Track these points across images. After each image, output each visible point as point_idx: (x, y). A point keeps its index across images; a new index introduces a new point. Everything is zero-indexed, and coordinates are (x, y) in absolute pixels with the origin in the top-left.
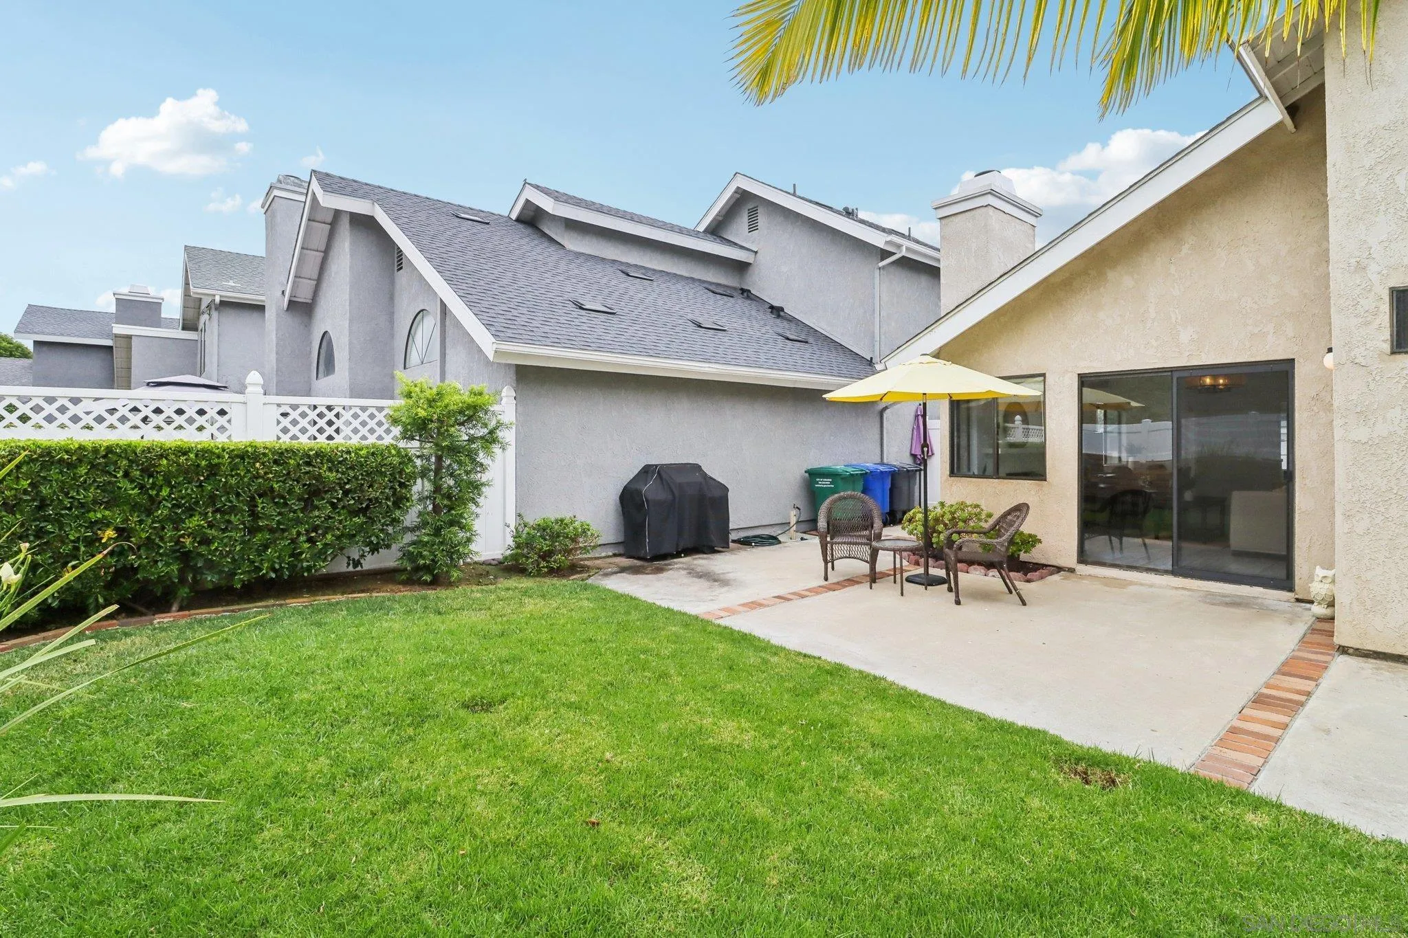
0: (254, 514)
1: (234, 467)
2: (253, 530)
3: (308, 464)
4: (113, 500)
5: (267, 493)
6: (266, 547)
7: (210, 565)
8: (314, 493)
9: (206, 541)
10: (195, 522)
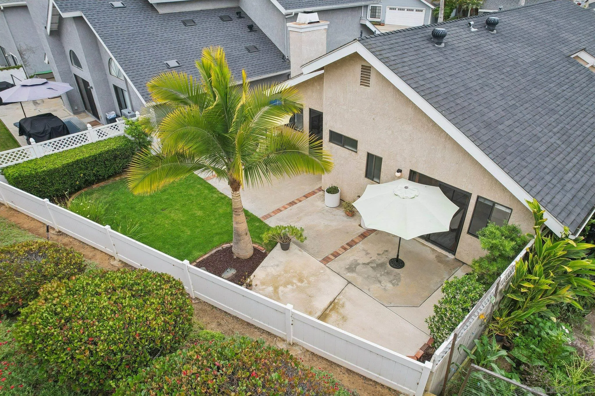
0: (105, 164)
1: (99, 157)
2: (106, 167)
3: (113, 152)
4: (81, 169)
5: (107, 160)
6: (109, 170)
7: (100, 175)
8: (115, 157)
9: (98, 172)
10: (96, 169)
